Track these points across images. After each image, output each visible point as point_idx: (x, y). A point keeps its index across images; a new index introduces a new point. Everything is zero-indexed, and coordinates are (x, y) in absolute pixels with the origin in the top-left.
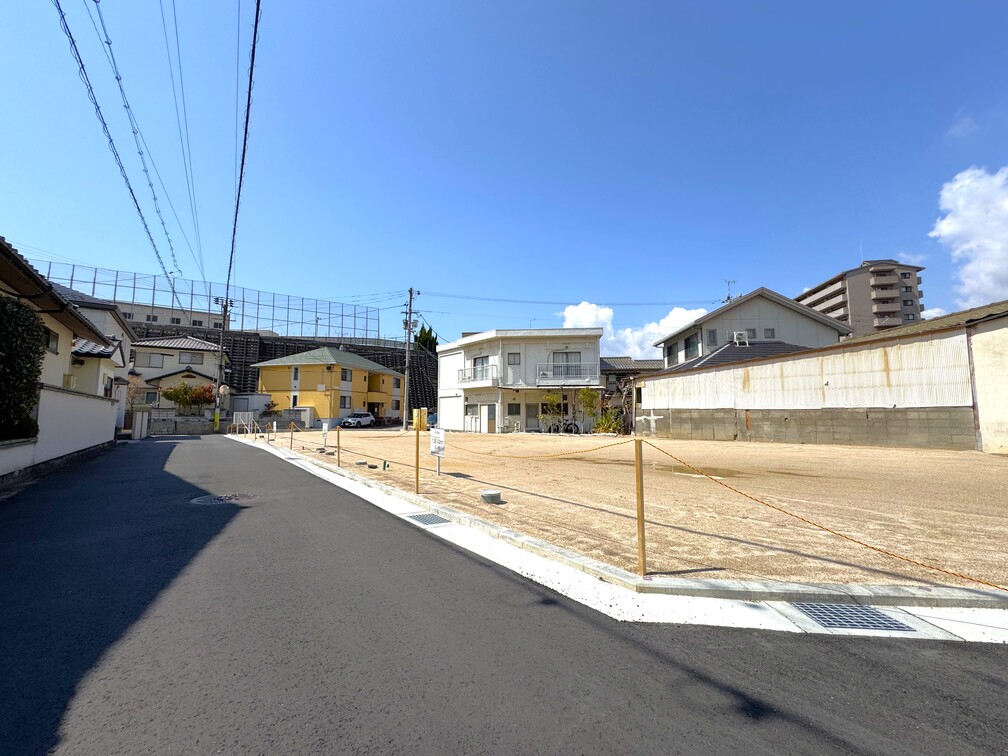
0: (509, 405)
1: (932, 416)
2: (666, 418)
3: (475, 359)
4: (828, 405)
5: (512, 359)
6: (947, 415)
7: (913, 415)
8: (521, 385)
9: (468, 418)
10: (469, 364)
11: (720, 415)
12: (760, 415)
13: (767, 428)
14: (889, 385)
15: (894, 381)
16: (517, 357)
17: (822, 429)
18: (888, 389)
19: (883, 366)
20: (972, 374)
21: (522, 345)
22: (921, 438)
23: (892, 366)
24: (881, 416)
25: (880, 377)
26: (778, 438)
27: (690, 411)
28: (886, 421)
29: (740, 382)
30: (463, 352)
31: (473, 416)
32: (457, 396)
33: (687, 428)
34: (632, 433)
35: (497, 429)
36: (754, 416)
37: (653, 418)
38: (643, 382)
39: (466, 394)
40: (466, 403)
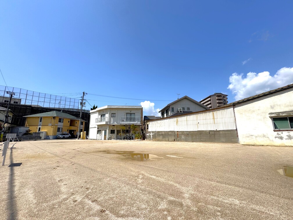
0: (111, 130)
1: (226, 133)
2: (155, 134)
3: (102, 115)
4: (199, 130)
5: (113, 115)
6: (229, 133)
7: (221, 133)
8: (115, 123)
9: (98, 135)
10: (100, 117)
11: (170, 133)
12: (181, 133)
13: (183, 137)
14: (215, 123)
15: (216, 122)
16: (114, 114)
17: (198, 137)
18: (214, 124)
19: (213, 118)
20: (235, 120)
21: (116, 111)
22: (223, 140)
23: (215, 117)
24: (213, 133)
25: (212, 121)
26: (186, 140)
27: (162, 132)
28: (215, 134)
29: (175, 123)
30: (98, 113)
31: (100, 134)
32: (95, 127)
33: (161, 137)
34: (146, 139)
35: (107, 138)
36: (179, 133)
37: (151, 134)
38: (149, 123)
39: (98, 127)
40: (98, 130)
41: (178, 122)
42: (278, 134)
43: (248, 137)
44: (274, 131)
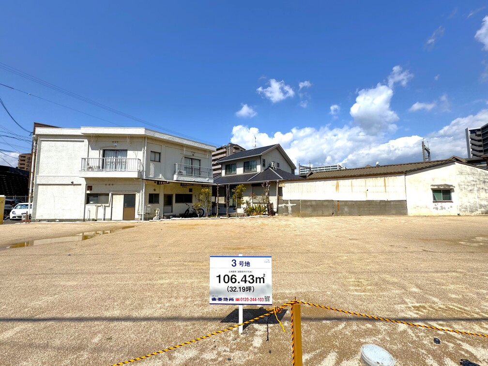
0: (150, 194)
1: (397, 203)
2: (298, 205)
5: (155, 157)
6: (400, 203)
7: (392, 203)
8: (161, 178)
9: (88, 206)
10: (96, 154)
11: (326, 203)
12: (343, 203)
13: (346, 209)
14: (386, 192)
15: (387, 190)
17: (366, 209)
19: (384, 185)
20: (405, 189)
22: (394, 212)
23: (386, 185)
24: (384, 203)
25: (383, 189)
26: (350, 214)
27: (310, 201)
28: (385, 206)
29: (334, 188)
30: (86, 141)
31: (100, 205)
32: (72, 184)
33: (309, 210)
34: (276, 214)
35: (137, 216)
36: (341, 204)
37: (290, 205)
38: (283, 184)
39: (91, 183)
40: (88, 192)
41: (339, 187)
42: (436, 205)
43: (415, 208)
44: (434, 202)
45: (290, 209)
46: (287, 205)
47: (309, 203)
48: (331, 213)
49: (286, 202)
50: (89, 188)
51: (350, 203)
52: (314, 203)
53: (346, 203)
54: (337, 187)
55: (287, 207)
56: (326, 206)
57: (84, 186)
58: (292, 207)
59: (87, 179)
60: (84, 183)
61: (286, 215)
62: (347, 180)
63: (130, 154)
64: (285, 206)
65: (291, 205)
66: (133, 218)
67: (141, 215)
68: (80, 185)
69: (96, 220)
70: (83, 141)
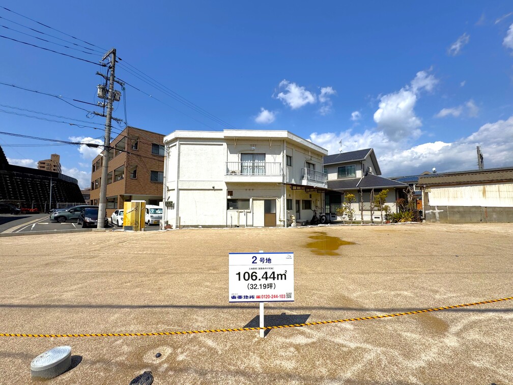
0: (287, 200)
2: (445, 211)
3: (243, 154)
10: (234, 157)
11: (474, 210)
12: (491, 210)
13: (495, 216)
21: (294, 150)
26: (499, 221)
27: (458, 207)
29: (481, 193)
30: (225, 145)
31: (243, 211)
32: (214, 189)
33: (457, 217)
34: (424, 221)
35: (278, 223)
36: (488, 210)
37: (437, 211)
38: (429, 189)
39: (232, 188)
40: (229, 197)
41: (486, 192)
45: (437, 215)
46: (435, 211)
47: (456, 210)
48: (479, 219)
49: (433, 208)
50: (230, 193)
51: (498, 209)
52: (461, 210)
53: (494, 209)
54: (484, 192)
55: (434, 214)
56: (474, 213)
57: (225, 192)
58: (439, 213)
59: (227, 184)
60: (225, 188)
61: (434, 222)
62: (494, 186)
63: (269, 157)
64: (432, 212)
65: (439, 211)
66: (274, 225)
67: (284, 221)
68: (222, 190)
69: (238, 227)
70: (222, 145)
